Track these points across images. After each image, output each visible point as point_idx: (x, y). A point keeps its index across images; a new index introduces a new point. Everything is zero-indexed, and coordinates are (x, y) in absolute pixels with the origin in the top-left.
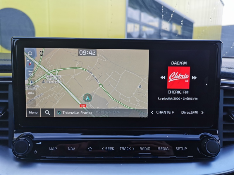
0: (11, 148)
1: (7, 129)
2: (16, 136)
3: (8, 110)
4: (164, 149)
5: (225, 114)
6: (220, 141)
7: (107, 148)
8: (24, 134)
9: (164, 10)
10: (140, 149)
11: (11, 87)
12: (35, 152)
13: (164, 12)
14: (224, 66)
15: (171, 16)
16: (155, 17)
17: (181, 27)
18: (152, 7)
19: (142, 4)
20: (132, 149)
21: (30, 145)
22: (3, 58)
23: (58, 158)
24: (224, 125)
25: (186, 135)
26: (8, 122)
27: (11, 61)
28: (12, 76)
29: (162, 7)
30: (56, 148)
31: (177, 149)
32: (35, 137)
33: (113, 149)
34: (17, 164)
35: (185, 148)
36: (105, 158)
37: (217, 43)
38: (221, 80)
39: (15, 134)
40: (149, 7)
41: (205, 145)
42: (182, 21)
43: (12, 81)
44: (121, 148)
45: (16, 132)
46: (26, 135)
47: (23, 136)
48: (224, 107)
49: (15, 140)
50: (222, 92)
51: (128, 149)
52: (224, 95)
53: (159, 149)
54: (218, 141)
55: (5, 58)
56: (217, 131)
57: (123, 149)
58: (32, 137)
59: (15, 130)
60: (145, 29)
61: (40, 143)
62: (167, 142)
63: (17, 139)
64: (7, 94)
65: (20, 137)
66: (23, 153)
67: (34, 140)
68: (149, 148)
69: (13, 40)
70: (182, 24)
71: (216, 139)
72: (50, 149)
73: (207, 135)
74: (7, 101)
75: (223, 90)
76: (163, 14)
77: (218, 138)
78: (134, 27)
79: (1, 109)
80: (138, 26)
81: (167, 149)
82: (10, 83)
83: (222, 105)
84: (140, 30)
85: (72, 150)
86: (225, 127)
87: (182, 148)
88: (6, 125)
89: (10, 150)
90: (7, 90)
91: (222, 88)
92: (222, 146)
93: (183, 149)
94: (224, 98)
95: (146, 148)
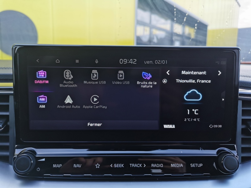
0: (12, 165)
1: (8, 144)
2: (17, 152)
3: (8, 123)
4: (178, 166)
5: (244, 127)
6: (238, 157)
7: (116, 165)
8: (26, 150)
9: (176, 13)
10: (152, 166)
11: (11, 99)
12: (38, 170)
13: (176, 15)
14: (242, 75)
15: (184, 19)
16: (166, 19)
17: (195, 31)
18: (163, 10)
19: (153, 6)
20: (143, 165)
21: (32, 161)
22: (3, 67)
23: (63, 176)
24: (242, 139)
25: (202, 150)
26: (8, 137)
27: (12, 70)
28: (14, 86)
29: (175, 10)
30: (60, 165)
31: (192, 165)
32: (38, 153)
33: (122, 165)
34: (18, 182)
35: (201, 165)
36: (114, 175)
37: (235, 50)
38: (239, 89)
39: (16, 150)
40: (160, 10)
41: (223, 161)
42: (196, 25)
43: (13, 92)
44: (132, 165)
45: (18, 148)
46: (28, 151)
47: (25, 151)
48: (242, 119)
49: (16, 156)
50: (240, 103)
51: (139, 165)
52: (243, 106)
53: (172, 165)
54: (237, 156)
55: (6, 67)
56: (235, 145)
57: (133, 166)
58: (34, 153)
59: (16, 146)
60: (156, 32)
61: (44, 160)
62: (181, 158)
63: (18, 155)
64: (8, 106)
65: (22, 153)
66: (26, 171)
67: (37, 156)
68: (162, 165)
69: (14, 48)
70: (196, 28)
71: (234, 155)
72: (54, 166)
73: (225, 151)
74: (7, 114)
75: (241, 101)
76: (176, 17)
77: (237, 154)
78: (144, 30)
79: (1, 122)
80: (148, 29)
81: (182, 165)
82: (11, 94)
83: (240, 117)
84: (151, 33)
85: (78, 167)
86: (244, 141)
87: (197, 165)
88: (6, 139)
89: (11, 167)
90: (8, 101)
91: (240, 99)
92: (240, 161)
93: (199, 166)
94: (242, 110)
95: (158, 165)
